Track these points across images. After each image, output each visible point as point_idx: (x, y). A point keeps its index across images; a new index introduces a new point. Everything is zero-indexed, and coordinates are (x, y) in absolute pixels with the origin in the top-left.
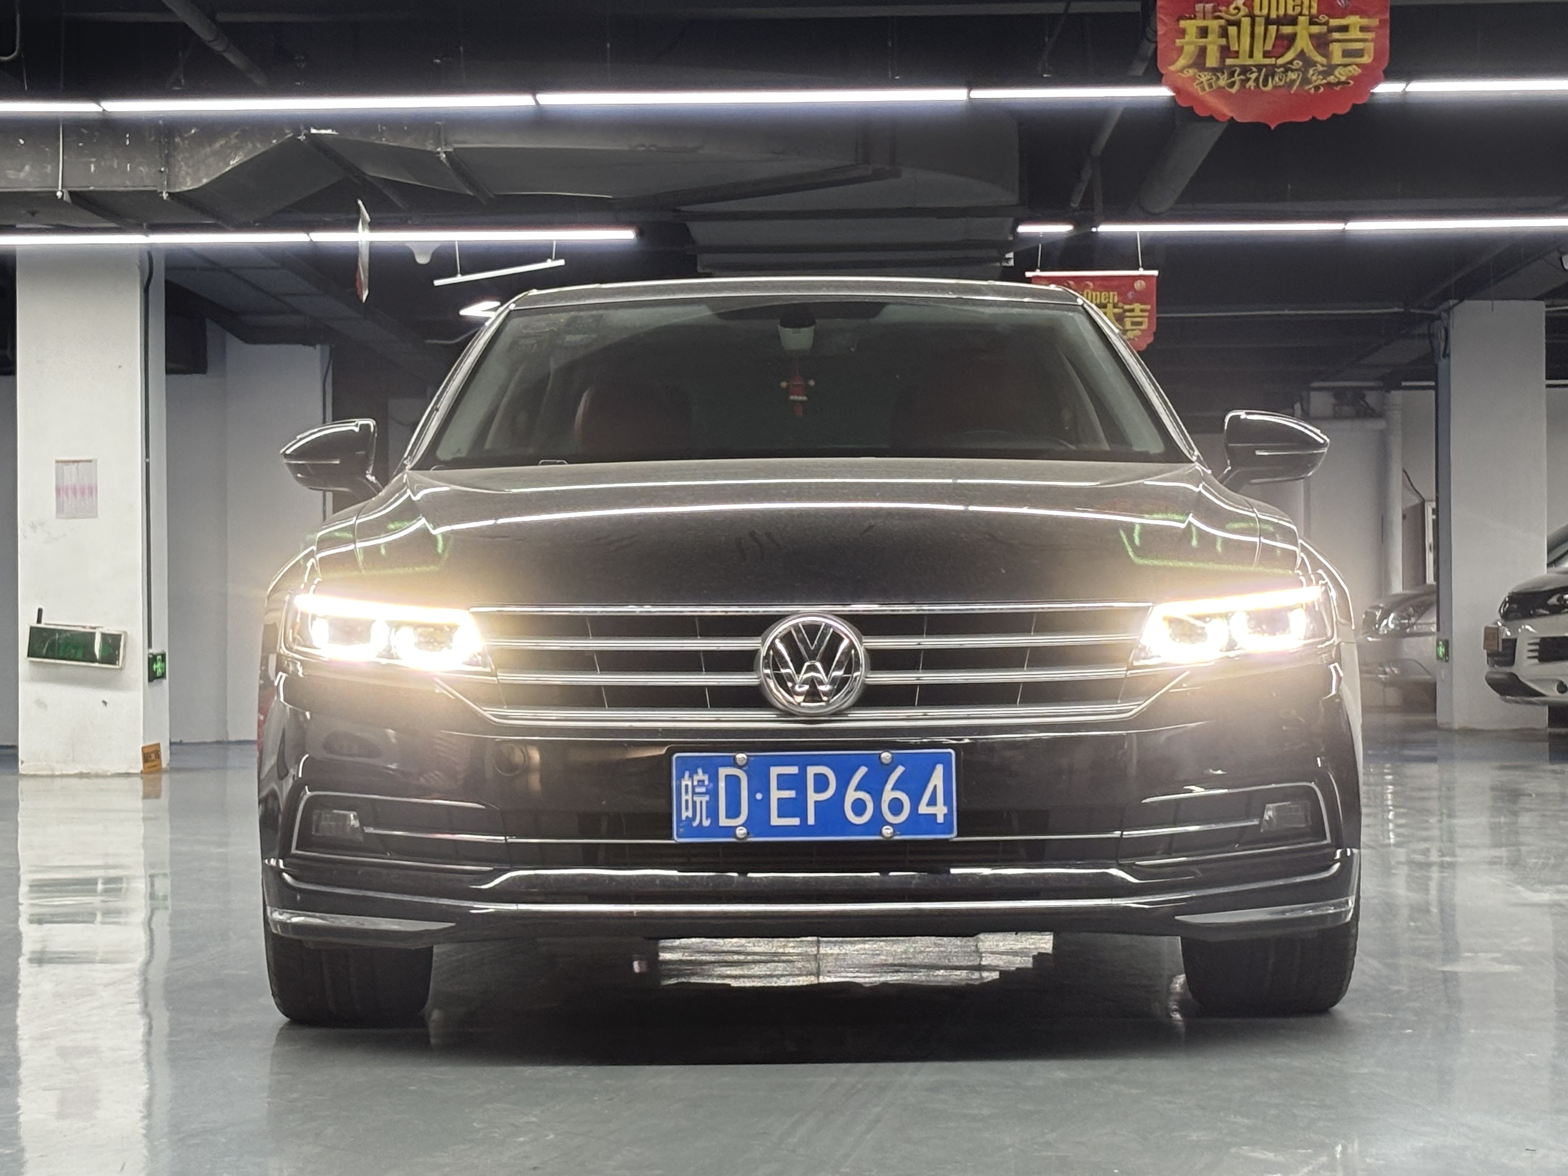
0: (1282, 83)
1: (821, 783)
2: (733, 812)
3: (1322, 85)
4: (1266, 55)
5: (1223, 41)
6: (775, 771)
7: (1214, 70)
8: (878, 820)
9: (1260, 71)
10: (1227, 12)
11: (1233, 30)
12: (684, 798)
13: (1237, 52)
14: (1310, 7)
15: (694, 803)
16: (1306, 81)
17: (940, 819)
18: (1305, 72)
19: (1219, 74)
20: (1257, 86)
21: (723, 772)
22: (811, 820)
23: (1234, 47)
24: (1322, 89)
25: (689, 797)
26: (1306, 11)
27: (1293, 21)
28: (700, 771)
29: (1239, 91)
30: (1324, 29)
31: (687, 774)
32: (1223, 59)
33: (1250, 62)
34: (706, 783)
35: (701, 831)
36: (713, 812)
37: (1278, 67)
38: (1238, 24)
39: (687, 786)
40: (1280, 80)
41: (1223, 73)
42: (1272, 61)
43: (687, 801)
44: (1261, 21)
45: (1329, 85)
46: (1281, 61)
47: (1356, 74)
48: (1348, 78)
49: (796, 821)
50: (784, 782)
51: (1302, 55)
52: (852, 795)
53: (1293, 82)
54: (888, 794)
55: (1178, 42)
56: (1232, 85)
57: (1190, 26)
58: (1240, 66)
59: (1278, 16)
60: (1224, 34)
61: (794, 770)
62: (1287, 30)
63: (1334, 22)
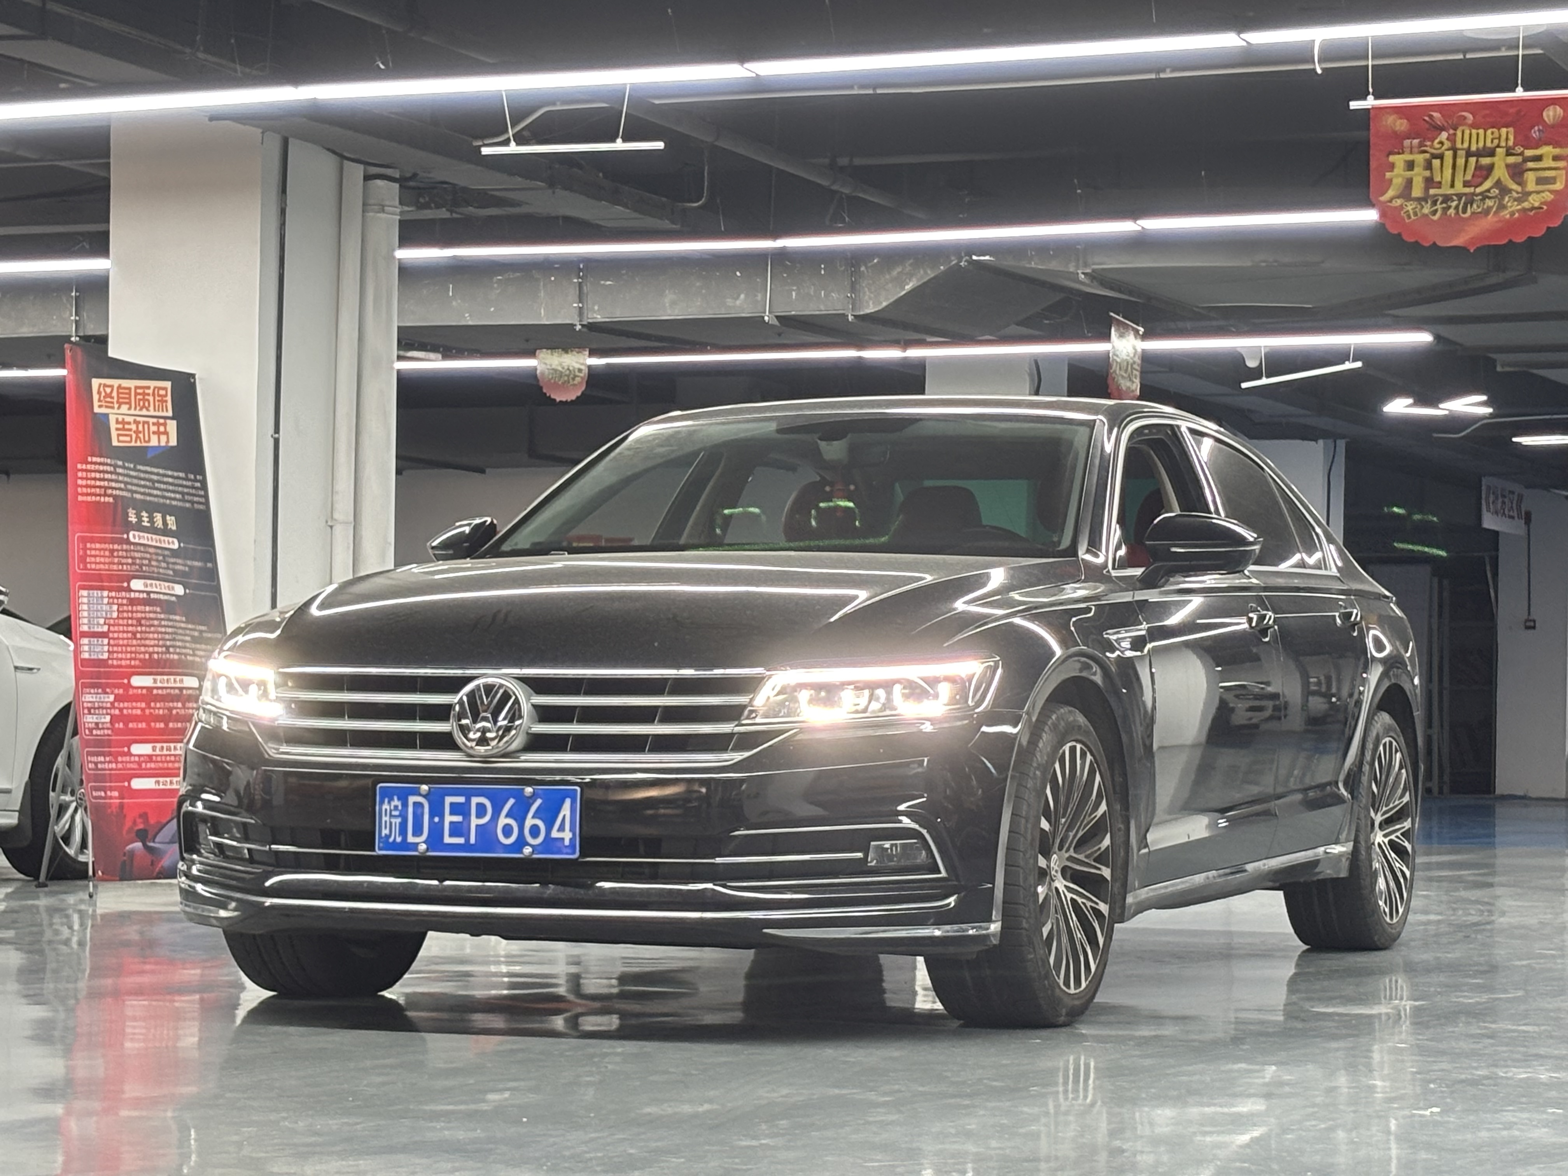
0: (1480, 210)
1: (481, 810)
2: (417, 832)
3: (1517, 211)
4: (1466, 184)
5: (1427, 173)
6: (449, 800)
7: (1418, 200)
8: (521, 842)
9: (1460, 200)
10: (1432, 147)
11: (1436, 163)
12: (384, 819)
13: (1440, 183)
14: (1507, 139)
15: (391, 823)
16: (1502, 207)
17: (567, 842)
18: (1501, 200)
19: (1423, 203)
20: (1457, 213)
21: (412, 799)
22: (473, 840)
23: (1437, 178)
24: (1517, 215)
25: (387, 819)
26: (1503, 144)
28: (395, 798)
29: (1440, 219)
30: (1519, 159)
31: (386, 800)
32: (1427, 189)
33: (1451, 191)
34: (400, 808)
35: (394, 846)
36: (403, 831)
37: (1477, 195)
38: (1441, 157)
39: (386, 810)
40: (1478, 207)
41: (1427, 202)
42: (1472, 190)
43: (386, 822)
44: (1461, 154)
45: (1524, 210)
46: (1478, 190)
47: (1549, 200)
48: (1541, 203)
49: (461, 840)
50: (456, 809)
51: (1498, 183)
52: (503, 821)
53: (1489, 208)
54: (529, 822)
55: (1388, 175)
56: (1434, 213)
57: (1399, 160)
58: (1441, 195)
59: (1478, 149)
60: (1429, 166)
61: (461, 799)
62: (1485, 161)
63: (1529, 153)
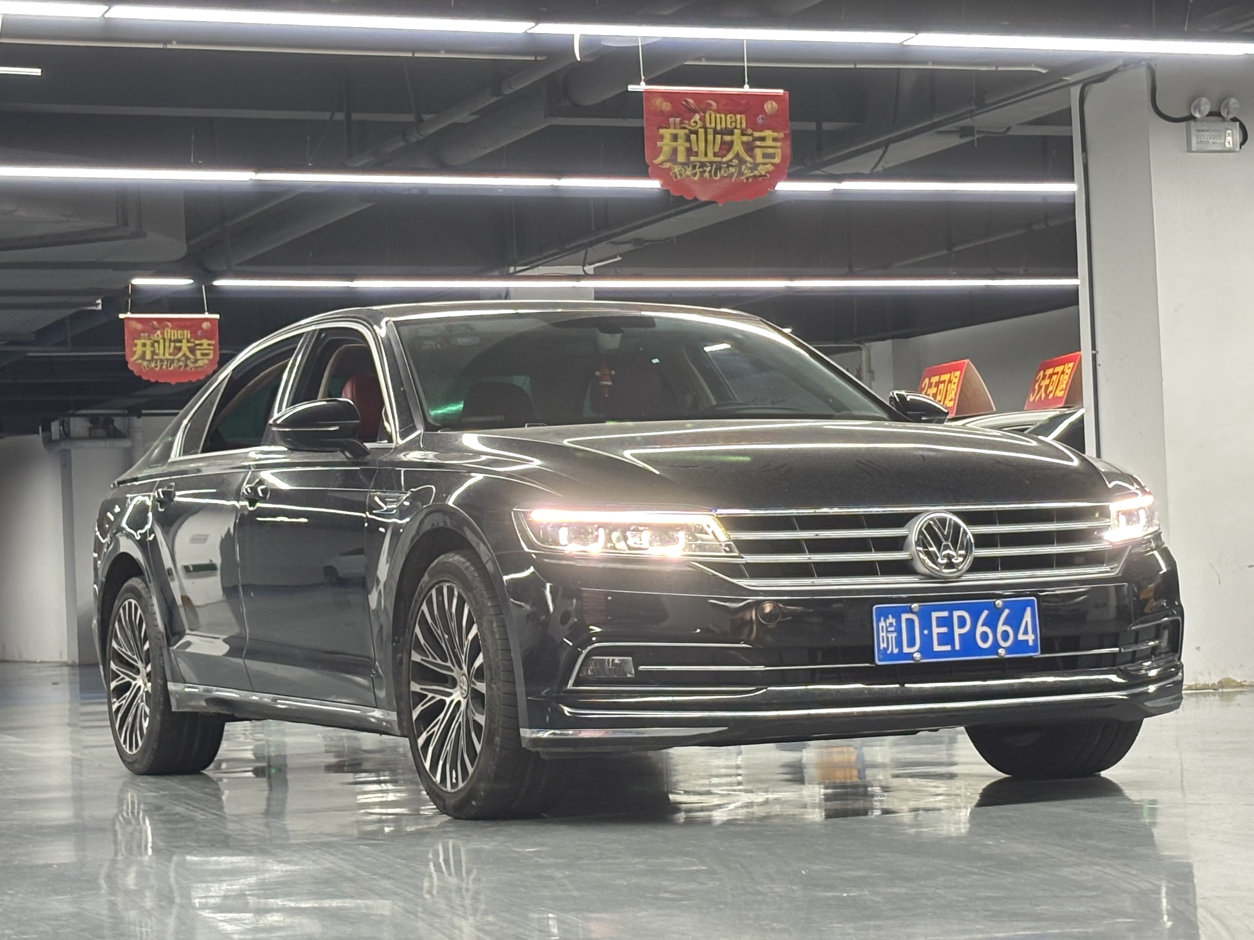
0: (726, 175)
1: (962, 622)
2: (911, 644)
3: (750, 177)
4: (715, 155)
6: (935, 615)
7: (683, 164)
8: (996, 646)
9: (712, 166)
10: (689, 125)
12: (881, 634)
13: (697, 152)
14: (741, 123)
15: (888, 638)
16: (741, 173)
17: (1031, 643)
18: (740, 168)
19: (686, 167)
20: (711, 175)
21: (904, 616)
22: (957, 647)
23: (695, 149)
24: (750, 180)
25: (884, 634)
26: (739, 126)
27: (731, 133)
28: (890, 616)
29: (699, 180)
30: (751, 138)
31: (882, 619)
32: (688, 156)
33: (705, 159)
34: (894, 624)
35: (892, 656)
36: (899, 644)
37: (723, 164)
38: (696, 133)
39: (882, 627)
40: (725, 172)
41: (689, 166)
42: (719, 159)
43: (883, 637)
44: (710, 131)
45: (755, 177)
46: (725, 159)
47: (771, 170)
48: (766, 173)
49: (948, 648)
50: (941, 622)
51: (737, 156)
52: (980, 629)
53: (733, 174)
54: (1001, 628)
55: (659, 144)
56: (695, 175)
57: (666, 133)
58: (700, 162)
59: (721, 129)
60: (688, 139)
61: (945, 614)
62: (727, 138)
63: (757, 134)
